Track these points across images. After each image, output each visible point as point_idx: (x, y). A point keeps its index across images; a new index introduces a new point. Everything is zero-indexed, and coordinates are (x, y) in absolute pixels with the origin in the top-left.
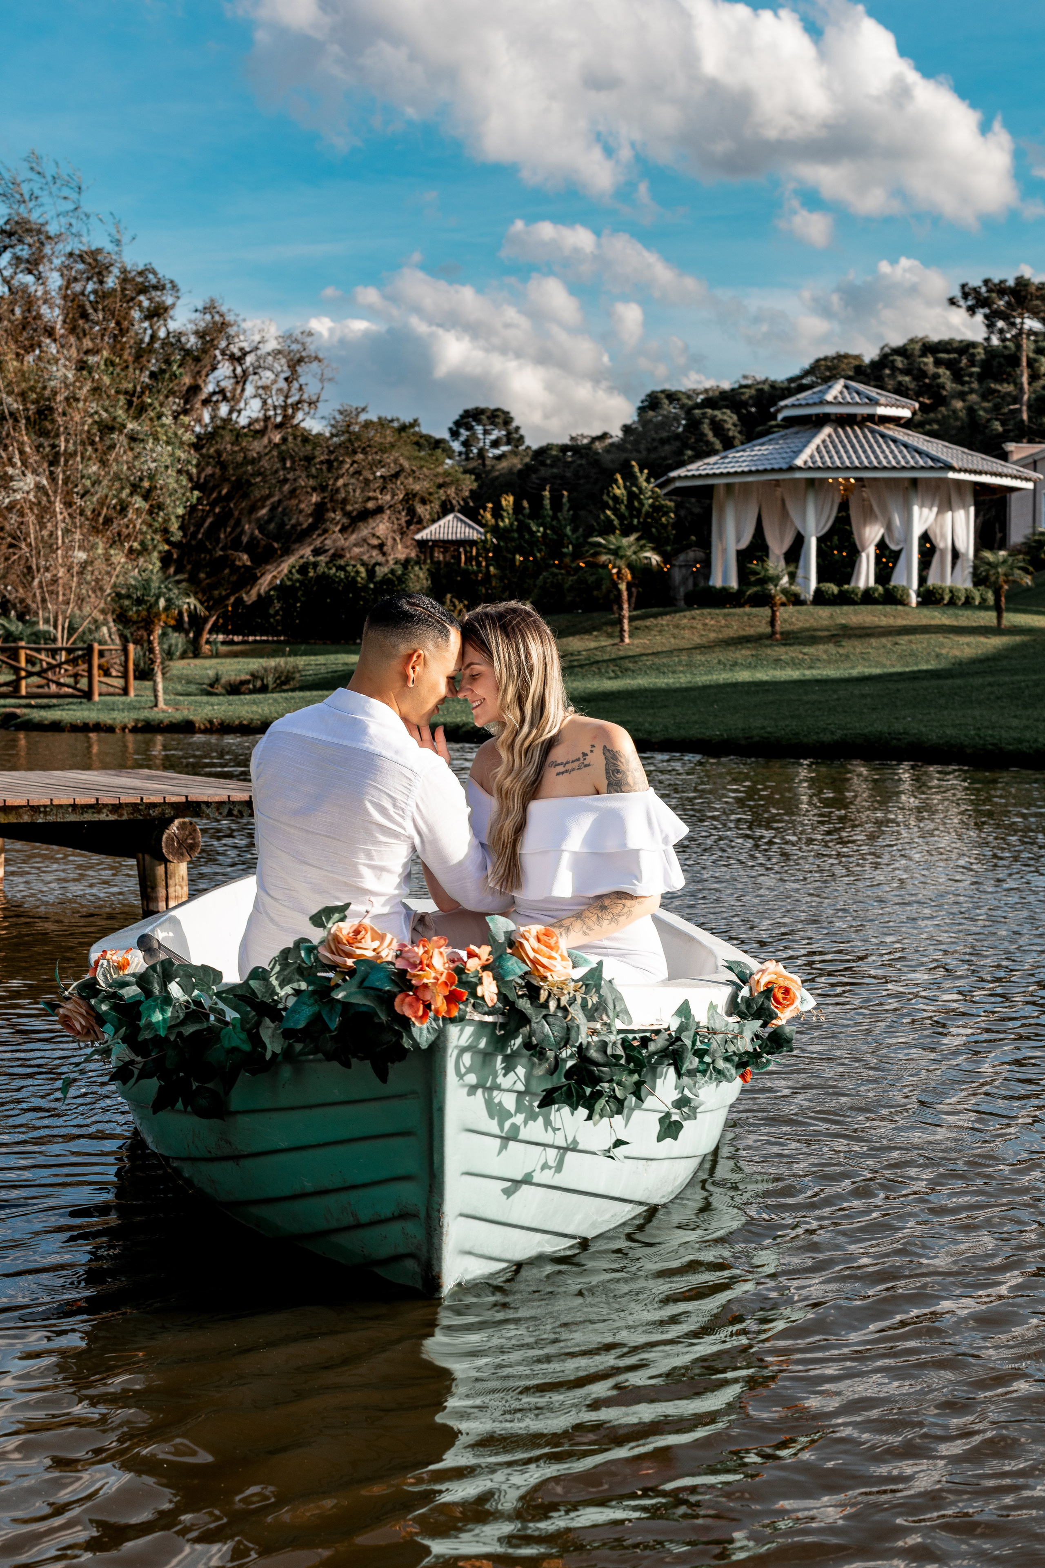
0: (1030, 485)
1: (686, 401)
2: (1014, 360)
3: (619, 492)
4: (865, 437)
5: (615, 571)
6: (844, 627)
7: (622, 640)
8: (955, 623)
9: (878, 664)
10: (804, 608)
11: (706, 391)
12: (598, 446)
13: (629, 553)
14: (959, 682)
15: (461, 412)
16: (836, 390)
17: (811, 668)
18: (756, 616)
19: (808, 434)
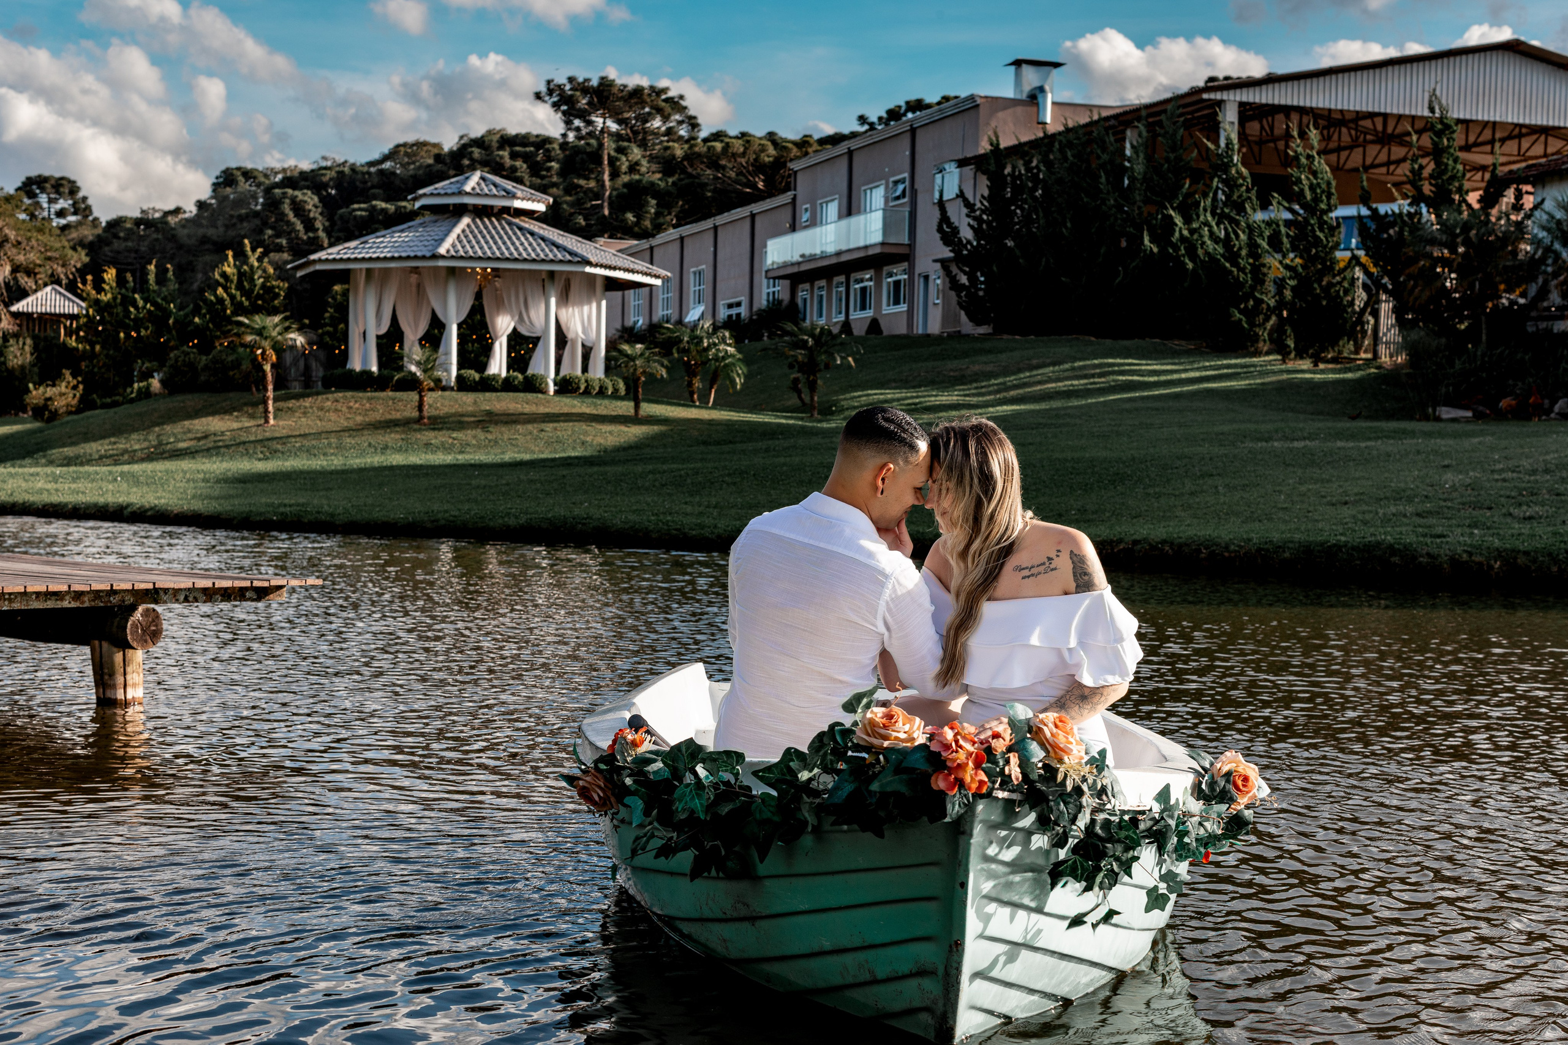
0: (658, 282)
1: (262, 179)
2: (595, 157)
3: (229, 270)
4: (503, 229)
5: (259, 352)
6: (489, 413)
7: (267, 421)
8: (595, 412)
9: (527, 450)
10: (447, 393)
11: (284, 170)
12: (172, 220)
13: (274, 334)
14: (620, 469)
15: (23, 179)
16: (473, 181)
17: (461, 452)
18: (401, 400)
19: (446, 223)
